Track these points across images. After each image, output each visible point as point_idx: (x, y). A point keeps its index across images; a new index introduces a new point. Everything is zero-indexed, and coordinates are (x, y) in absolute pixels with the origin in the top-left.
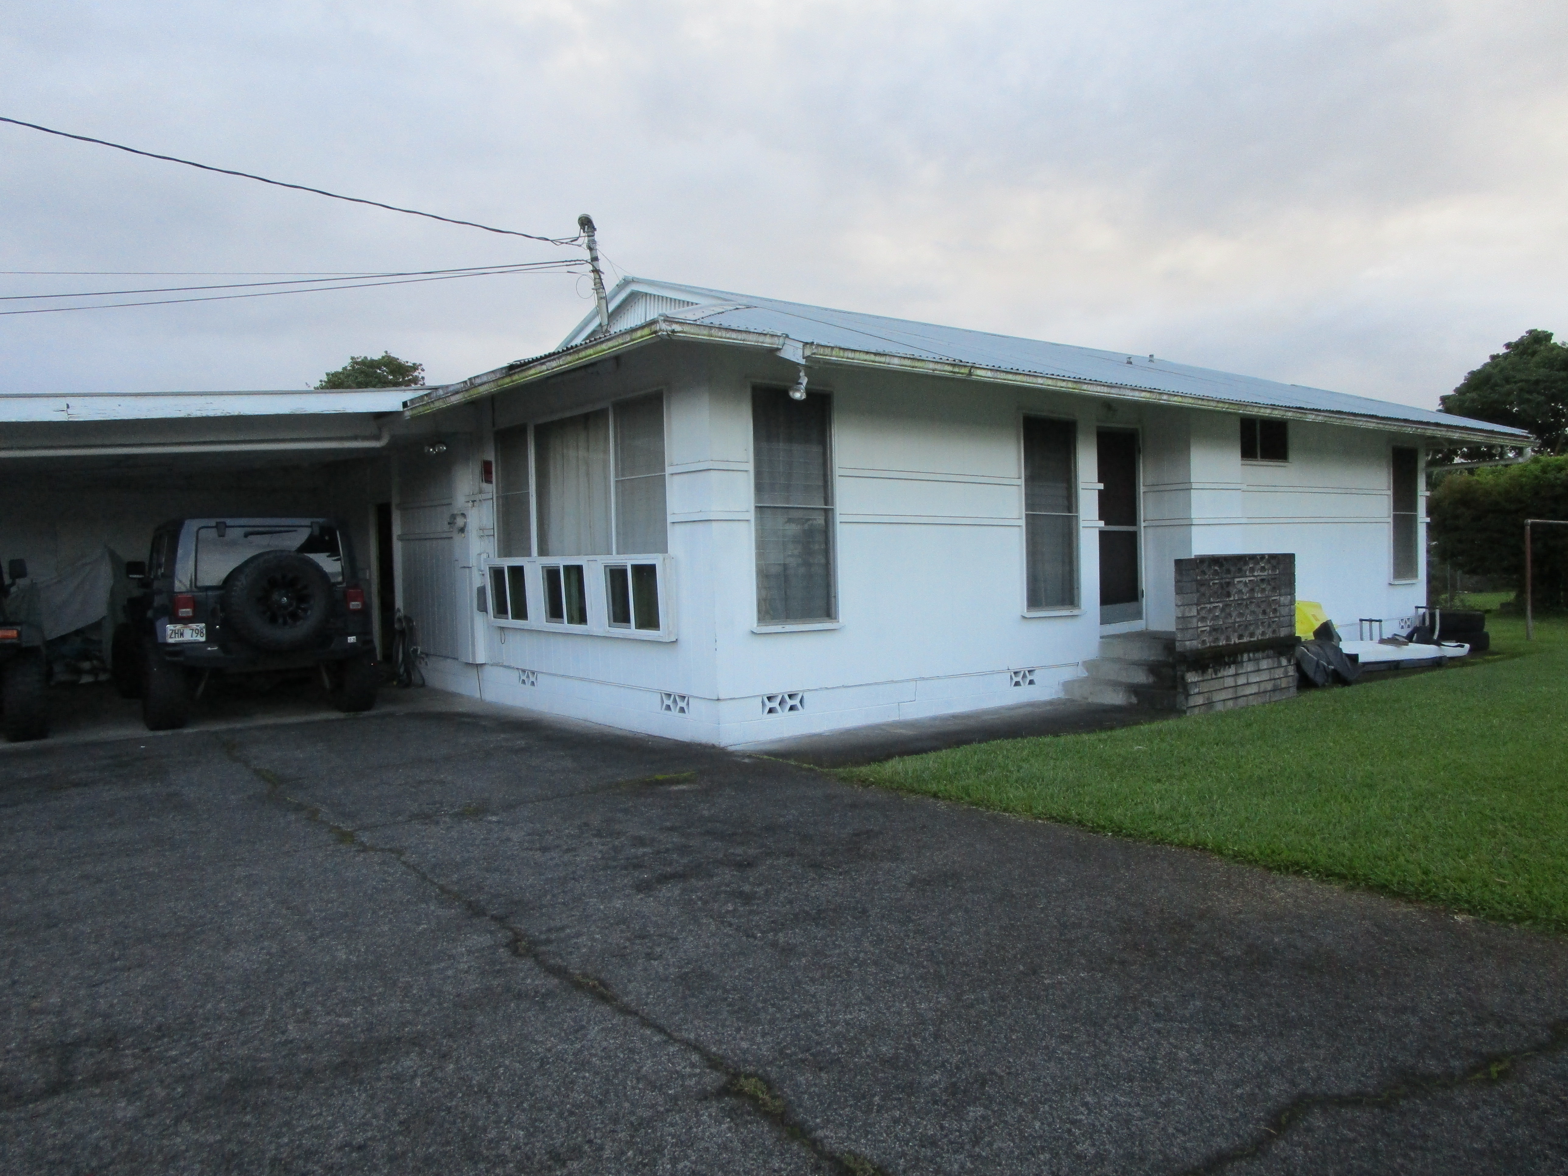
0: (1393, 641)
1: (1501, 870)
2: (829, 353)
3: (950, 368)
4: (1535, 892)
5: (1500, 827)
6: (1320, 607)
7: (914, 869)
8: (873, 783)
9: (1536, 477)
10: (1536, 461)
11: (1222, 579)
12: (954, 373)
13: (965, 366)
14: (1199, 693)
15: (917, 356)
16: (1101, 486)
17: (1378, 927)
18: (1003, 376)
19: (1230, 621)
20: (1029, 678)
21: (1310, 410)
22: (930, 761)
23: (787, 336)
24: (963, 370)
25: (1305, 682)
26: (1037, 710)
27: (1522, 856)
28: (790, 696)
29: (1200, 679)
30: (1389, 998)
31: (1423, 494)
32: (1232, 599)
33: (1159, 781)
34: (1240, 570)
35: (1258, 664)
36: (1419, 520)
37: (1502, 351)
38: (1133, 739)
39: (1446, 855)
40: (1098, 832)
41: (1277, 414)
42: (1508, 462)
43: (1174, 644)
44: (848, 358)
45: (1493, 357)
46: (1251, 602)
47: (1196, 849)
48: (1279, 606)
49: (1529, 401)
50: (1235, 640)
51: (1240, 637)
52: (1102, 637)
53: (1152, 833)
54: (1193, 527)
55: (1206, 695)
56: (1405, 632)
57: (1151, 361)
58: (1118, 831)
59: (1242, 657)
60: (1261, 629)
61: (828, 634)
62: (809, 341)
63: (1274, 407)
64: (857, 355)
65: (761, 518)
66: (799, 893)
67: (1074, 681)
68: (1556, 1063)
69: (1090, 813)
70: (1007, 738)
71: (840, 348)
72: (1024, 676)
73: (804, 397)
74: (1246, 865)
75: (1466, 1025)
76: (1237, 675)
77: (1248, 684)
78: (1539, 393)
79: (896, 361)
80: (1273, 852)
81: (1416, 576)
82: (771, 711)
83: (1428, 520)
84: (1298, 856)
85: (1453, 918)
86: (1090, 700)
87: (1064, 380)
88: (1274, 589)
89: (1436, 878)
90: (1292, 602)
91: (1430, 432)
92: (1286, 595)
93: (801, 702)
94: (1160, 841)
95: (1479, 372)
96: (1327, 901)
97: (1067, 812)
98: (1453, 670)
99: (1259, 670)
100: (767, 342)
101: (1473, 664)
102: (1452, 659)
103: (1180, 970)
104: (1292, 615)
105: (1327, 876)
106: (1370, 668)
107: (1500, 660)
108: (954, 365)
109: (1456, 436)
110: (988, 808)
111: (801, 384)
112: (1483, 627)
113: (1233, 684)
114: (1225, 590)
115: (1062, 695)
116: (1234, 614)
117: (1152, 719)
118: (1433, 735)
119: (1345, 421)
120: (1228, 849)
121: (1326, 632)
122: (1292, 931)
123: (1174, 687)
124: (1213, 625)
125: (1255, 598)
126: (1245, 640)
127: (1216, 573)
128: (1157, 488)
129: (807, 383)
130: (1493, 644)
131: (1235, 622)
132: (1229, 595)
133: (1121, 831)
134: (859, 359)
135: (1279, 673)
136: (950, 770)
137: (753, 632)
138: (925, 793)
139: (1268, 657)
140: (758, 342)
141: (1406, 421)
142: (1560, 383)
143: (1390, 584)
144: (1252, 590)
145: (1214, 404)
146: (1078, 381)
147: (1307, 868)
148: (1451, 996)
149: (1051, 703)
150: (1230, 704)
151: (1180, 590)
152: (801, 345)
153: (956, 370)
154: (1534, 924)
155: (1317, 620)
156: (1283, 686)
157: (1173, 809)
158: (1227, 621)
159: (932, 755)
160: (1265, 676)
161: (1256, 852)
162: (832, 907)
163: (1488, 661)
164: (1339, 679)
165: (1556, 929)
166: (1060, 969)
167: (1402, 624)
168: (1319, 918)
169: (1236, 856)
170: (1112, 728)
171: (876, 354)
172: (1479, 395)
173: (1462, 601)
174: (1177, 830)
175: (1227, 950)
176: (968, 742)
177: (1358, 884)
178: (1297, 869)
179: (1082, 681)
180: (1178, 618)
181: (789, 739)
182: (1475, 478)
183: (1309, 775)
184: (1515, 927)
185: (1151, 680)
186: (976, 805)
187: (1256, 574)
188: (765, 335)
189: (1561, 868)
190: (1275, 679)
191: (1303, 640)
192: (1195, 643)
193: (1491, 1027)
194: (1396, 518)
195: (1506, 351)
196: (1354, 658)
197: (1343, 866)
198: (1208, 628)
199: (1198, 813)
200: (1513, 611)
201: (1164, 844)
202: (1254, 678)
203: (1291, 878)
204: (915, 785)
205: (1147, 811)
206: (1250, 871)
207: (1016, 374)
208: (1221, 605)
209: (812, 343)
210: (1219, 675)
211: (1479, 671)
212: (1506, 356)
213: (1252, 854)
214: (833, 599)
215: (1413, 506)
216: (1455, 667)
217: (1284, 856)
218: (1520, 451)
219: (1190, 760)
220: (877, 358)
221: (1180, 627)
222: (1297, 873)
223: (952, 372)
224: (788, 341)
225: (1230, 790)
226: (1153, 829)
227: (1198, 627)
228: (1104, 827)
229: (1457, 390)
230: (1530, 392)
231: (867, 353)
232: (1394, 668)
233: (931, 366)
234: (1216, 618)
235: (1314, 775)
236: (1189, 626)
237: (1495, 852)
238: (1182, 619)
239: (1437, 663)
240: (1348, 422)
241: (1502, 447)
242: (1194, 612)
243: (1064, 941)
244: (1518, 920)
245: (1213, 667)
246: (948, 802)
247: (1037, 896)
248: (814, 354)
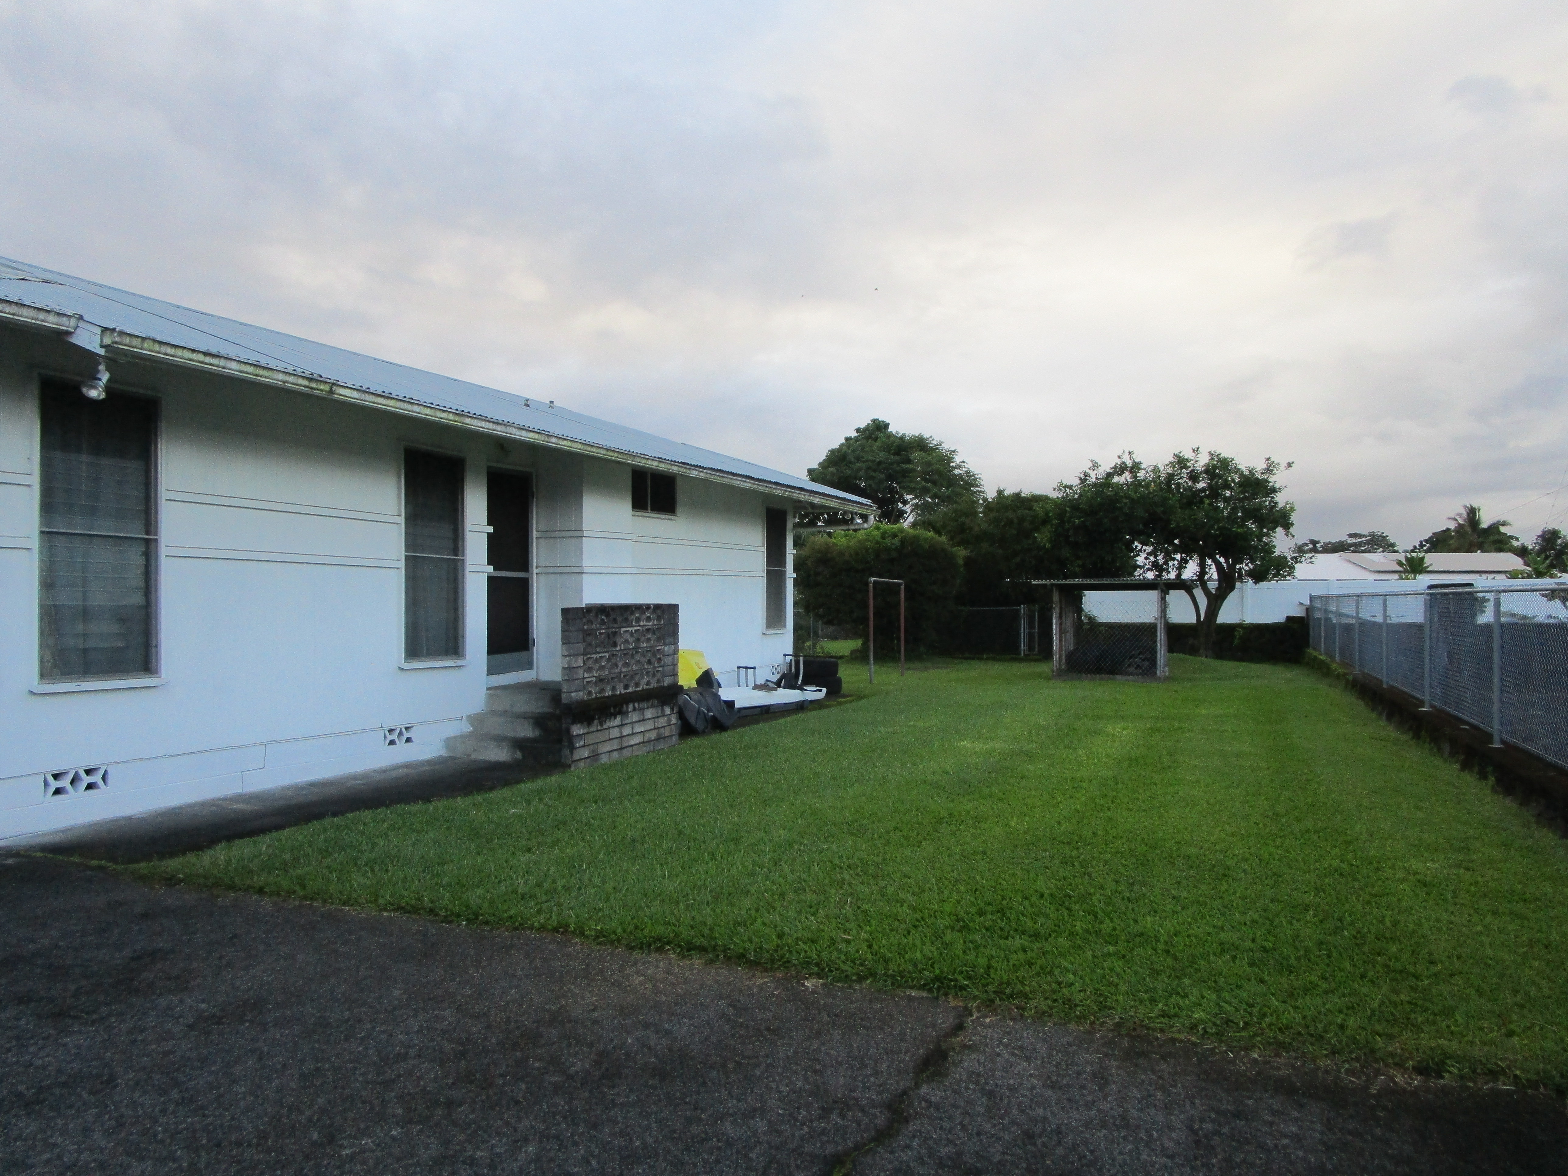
0: (764, 687)
1: (847, 924)
2: (139, 345)
3: (306, 383)
4: (875, 947)
5: (847, 877)
6: (703, 656)
7: (203, 1001)
8: (181, 881)
9: (878, 543)
10: (878, 528)
11: (608, 628)
12: (312, 388)
13: (326, 383)
14: (584, 746)
15: (263, 363)
16: (491, 529)
17: (734, 1007)
18: (372, 398)
19: (617, 671)
20: (406, 735)
21: (694, 466)
22: (265, 844)
23: (81, 318)
24: (322, 387)
25: (687, 730)
26: (412, 771)
27: (865, 906)
28: (88, 772)
29: (586, 731)
30: (739, 1101)
31: (790, 552)
32: (618, 648)
33: (529, 850)
34: (626, 620)
35: (643, 714)
36: (788, 575)
37: (854, 434)
38: (511, 801)
39: (799, 913)
40: (451, 922)
41: (663, 467)
42: (857, 527)
43: (560, 695)
44: (166, 354)
45: (847, 439)
46: (637, 652)
47: (558, 932)
48: (664, 655)
49: (873, 478)
50: (620, 690)
51: (626, 687)
52: (488, 689)
53: (511, 917)
54: (584, 575)
55: (592, 747)
56: (775, 678)
57: (550, 407)
58: (474, 917)
59: (627, 708)
60: (646, 679)
61: (144, 692)
62: (111, 326)
63: (660, 460)
64: (179, 352)
65: (51, 547)
66: (17, 1063)
67: (455, 738)
68: (892, 1152)
69: (446, 898)
70: (368, 808)
71: (154, 341)
72: (401, 734)
73: (103, 396)
74: (608, 946)
75: (811, 1121)
76: (622, 725)
77: (633, 734)
78: (880, 472)
79: (234, 365)
80: (636, 927)
81: (785, 626)
82: (58, 791)
83: (795, 575)
84: (660, 930)
85: (803, 985)
86: (473, 756)
87: (444, 411)
88: (659, 639)
89: (790, 941)
90: (676, 651)
91: (796, 495)
92: (671, 644)
93: (104, 778)
94: (518, 926)
95: (839, 450)
96: (686, 981)
97: (419, 899)
98: (814, 713)
99: (643, 720)
100: (51, 322)
101: (828, 707)
102: (812, 702)
103: (517, 1102)
104: (675, 664)
105: (688, 950)
106: (744, 713)
107: (851, 701)
108: (310, 380)
109: (816, 500)
110: (325, 901)
111: (100, 379)
112: (836, 672)
113: (618, 735)
114: (611, 639)
115: (443, 753)
116: (620, 664)
117: (535, 776)
118: (793, 780)
119: (724, 479)
120: (590, 929)
121: (707, 680)
122: (646, 1026)
123: (560, 741)
124: (599, 676)
125: (640, 648)
126: (630, 690)
127: (603, 622)
128: (549, 535)
129: (109, 380)
130: (845, 687)
131: (621, 672)
132: (615, 644)
133: (477, 918)
134: (182, 357)
135: (662, 722)
136: (287, 857)
137: (32, 693)
138: (248, 889)
139: (652, 706)
140: (37, 319)
141: (776, 483)
142: (895, 465)
143: (764, 634)
144: (638, 640)
145: (604, 452)
146: (460, 414)
147: (668, 943)
148: (799, 1084)
149: (428, 762)
150: (615, 755)
151: (566, 640)
152: (98, 331)
153: (314, 385)
154: (874, 981)
155: (700, 668)
156: (666, 735)
157: (539, 885)
158: (613, 671)
159: (267, 839)
160: (649, 725)
161: (619, 931)
162: (63, 1079)
163: (840, 704)
164: (717, 725)
165: (893, 984)
166: (368, 1127)
167: (773, 670)
168: (676, 1004)
169: (598, 937)
170: (492, 789)
171: (206, 354)
172: (838, 470)
173: (822, 648)
174: (539, 912)
175: (573, 1064)
176: (319, 816)
177: (718, 956)
178: (658, 945)
179: (463, 737)
180: (564, 669)
181: (83, 826)
182: (833, 540)
183: (680, 832)
184: (857, 987)
185: (537, 733)
186: (311, 899)
187: (642, 623)
188: (48, 312)
189: (896, 915)
190: (658, 728)
191: (685, 688)
192: (581, 694)
193: (834, 1117)
194: (769, 572)
195: (856, 435)
196: (730, 704)
197: (703, 936)
198: (594, 679)
199: (563, 887)
200: (859, 657)
201: (523, 929)
202: (639, 728)
203: (654, 956)
204: (237, 880)
205: (510, 890)
206: (612, 954)
207: (388, 398)
208: (607, 655)
209: (114, 330)
210: (605, 727)
211: (833, 714)
212: (856, 439)
213: (614, 932)
214: (154, 650)
215: (783, 564)
216: (815, 709)
217: (646, 931)
218: (864, 517)
219: (565, 823)
220: (208, 359)
221: (566, 678)
222: (659, 950)
223: (307, 387)
224: (81, 324)
225: (601, 856)
226: (512, 912)
227: (584, 678)
228: (458, 915)
229: (820, 464)
230: (874, 471)
231: (194, 351)
232: (765, 713)
233: (281, 377)
234: (602, 668)
235: (685, 831)
236: (575, 676)
237: (842, 904)
238: (569, 670)
239: (801, 707)
240: (728, 480)
241: (852, 513)
242: (580, 663)
243: (380, 1084)
244: (861, 979)
245: (599, 719)
246: (275, 898)
247: (360, 1021)
248: (116, 343)
